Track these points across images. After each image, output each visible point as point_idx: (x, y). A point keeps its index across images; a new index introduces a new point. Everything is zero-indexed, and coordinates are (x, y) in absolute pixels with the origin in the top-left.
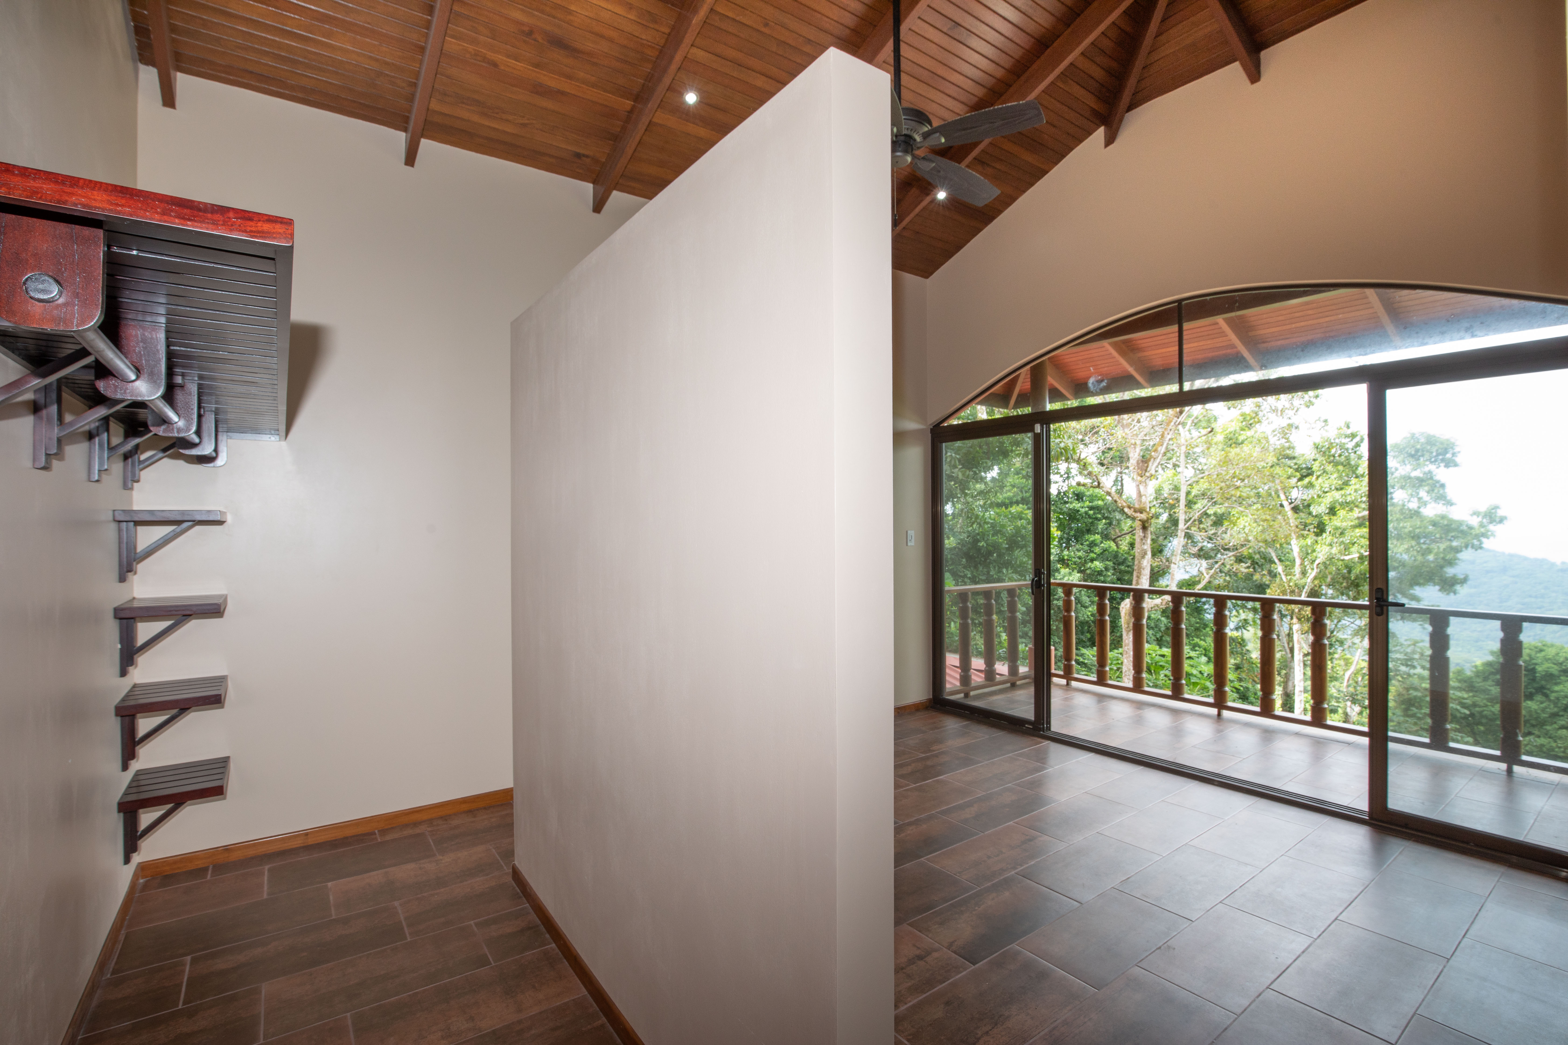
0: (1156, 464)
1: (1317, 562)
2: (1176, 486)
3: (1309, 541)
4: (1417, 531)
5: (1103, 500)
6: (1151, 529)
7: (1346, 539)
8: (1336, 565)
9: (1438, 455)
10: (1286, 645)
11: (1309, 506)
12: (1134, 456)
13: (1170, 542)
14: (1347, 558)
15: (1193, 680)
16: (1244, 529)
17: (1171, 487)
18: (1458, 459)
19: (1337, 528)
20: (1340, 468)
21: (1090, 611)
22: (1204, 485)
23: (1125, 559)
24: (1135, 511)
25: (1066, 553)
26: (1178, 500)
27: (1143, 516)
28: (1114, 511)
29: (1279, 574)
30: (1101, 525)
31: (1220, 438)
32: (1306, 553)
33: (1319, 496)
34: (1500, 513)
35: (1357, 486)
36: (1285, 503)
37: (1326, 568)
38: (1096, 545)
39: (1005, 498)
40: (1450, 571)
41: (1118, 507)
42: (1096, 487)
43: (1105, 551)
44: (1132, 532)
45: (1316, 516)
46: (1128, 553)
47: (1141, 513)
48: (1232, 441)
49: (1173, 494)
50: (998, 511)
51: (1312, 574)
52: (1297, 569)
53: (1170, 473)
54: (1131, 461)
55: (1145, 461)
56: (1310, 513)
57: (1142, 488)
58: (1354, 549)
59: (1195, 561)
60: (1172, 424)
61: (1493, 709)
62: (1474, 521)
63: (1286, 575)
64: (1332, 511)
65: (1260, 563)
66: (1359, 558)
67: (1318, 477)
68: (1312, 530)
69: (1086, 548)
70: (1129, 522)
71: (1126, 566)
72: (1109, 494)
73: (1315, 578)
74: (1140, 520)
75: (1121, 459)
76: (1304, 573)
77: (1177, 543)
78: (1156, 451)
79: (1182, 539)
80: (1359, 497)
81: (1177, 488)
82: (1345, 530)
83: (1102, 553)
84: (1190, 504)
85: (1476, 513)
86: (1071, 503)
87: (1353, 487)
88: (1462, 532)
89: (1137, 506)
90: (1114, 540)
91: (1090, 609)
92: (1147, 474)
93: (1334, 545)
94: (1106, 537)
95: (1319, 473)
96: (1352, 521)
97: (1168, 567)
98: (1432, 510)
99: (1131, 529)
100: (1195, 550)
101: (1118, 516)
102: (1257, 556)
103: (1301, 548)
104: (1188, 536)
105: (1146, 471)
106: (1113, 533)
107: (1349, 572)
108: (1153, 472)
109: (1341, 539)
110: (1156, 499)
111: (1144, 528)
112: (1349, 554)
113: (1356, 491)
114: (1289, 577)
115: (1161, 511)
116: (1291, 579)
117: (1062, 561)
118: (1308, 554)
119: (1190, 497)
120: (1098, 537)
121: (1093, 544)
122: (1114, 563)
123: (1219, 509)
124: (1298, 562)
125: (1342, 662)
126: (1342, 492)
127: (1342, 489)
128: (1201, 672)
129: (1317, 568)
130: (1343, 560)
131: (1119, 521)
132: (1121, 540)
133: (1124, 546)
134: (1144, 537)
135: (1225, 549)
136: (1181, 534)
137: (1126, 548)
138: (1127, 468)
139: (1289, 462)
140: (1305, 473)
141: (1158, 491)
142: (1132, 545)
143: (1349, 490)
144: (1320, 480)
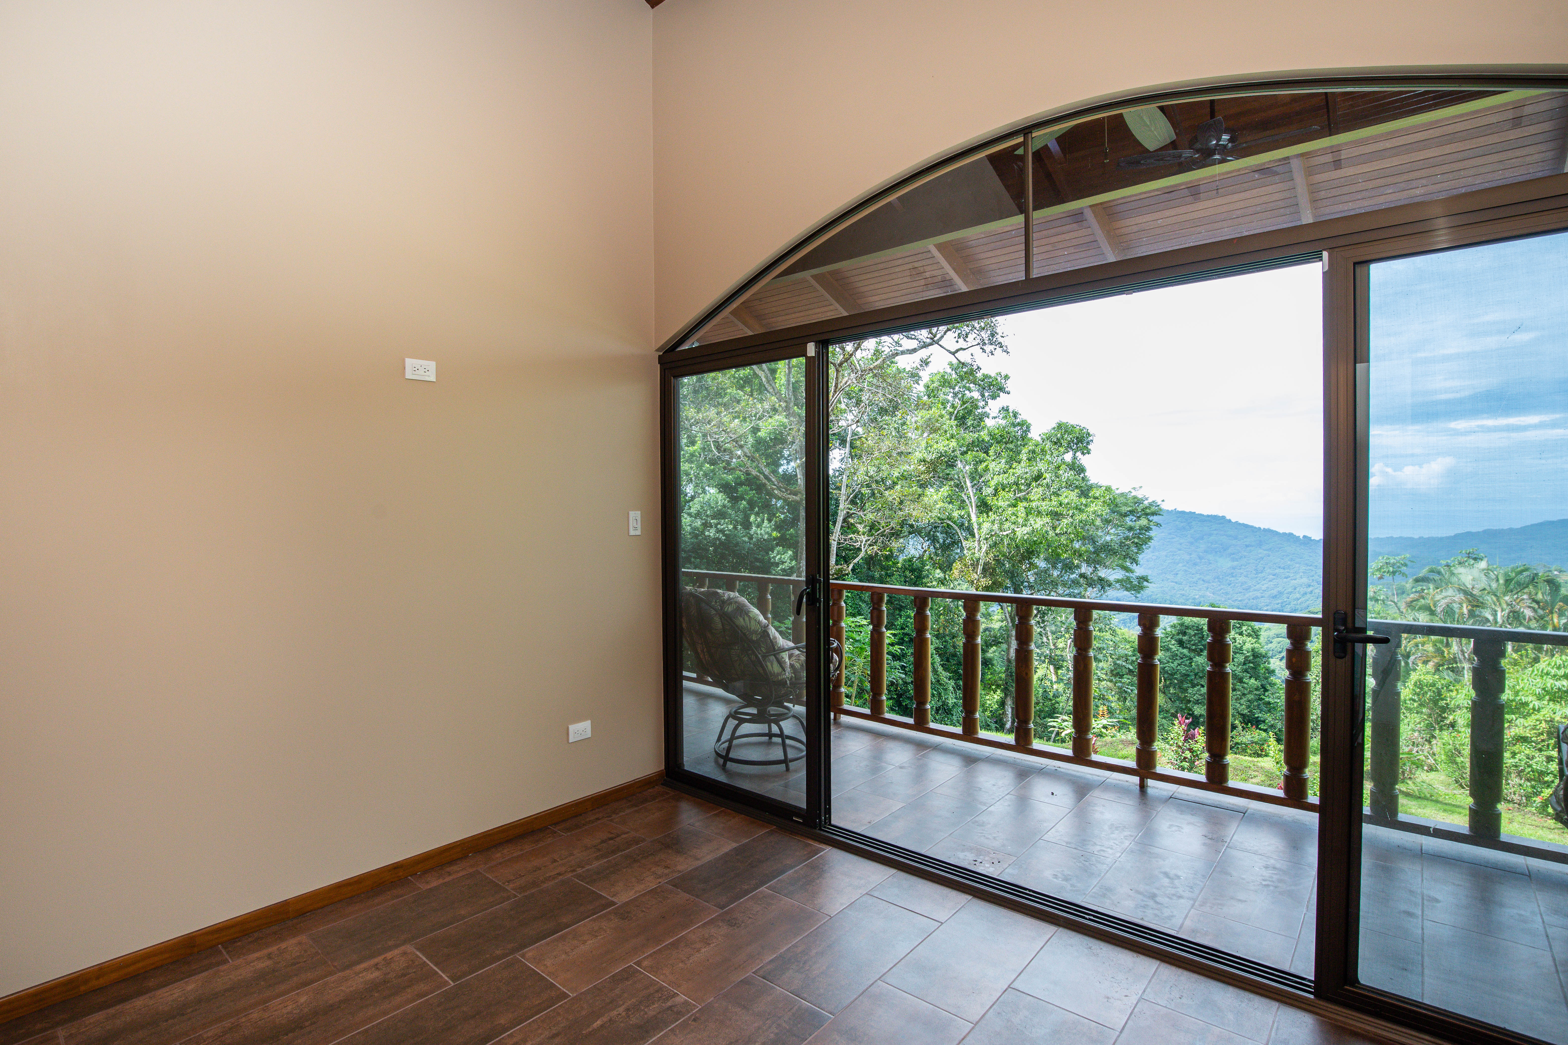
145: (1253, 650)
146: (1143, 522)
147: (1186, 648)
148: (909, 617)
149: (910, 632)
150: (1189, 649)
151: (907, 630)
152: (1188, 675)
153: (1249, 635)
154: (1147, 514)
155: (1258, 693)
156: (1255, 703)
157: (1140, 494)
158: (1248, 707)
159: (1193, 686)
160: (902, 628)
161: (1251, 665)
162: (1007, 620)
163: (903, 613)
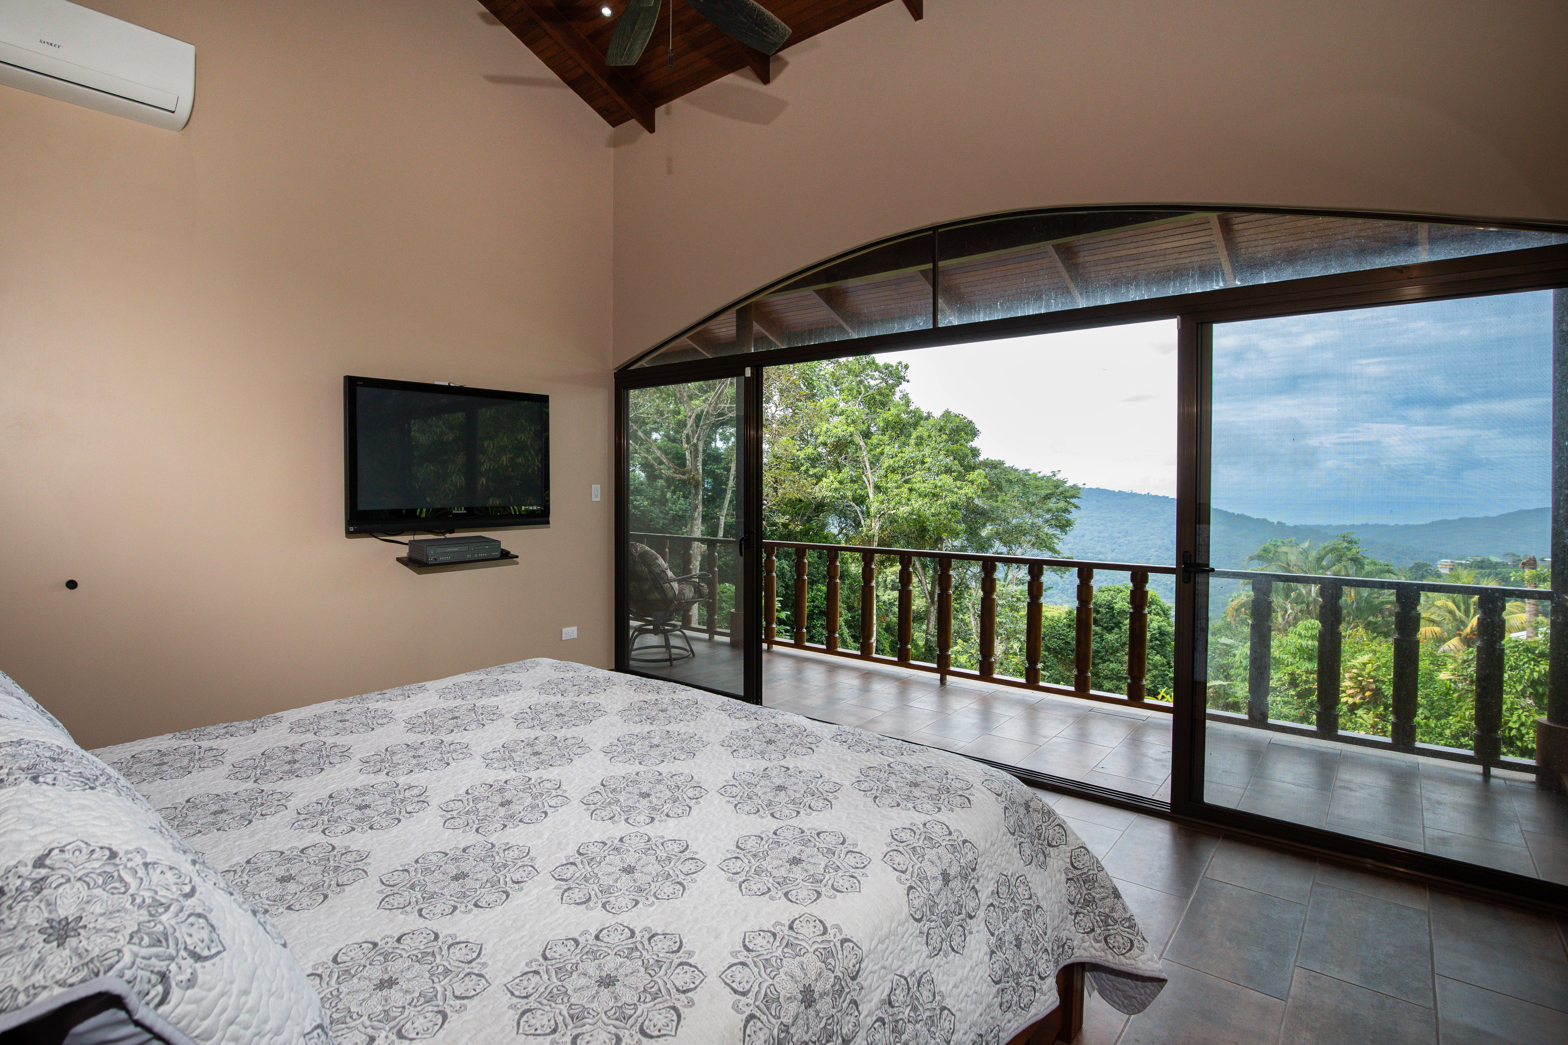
145: (1159, 628)
146: (1062, 504)
147: (1099, 625)
148: (819, 590)
149: (819, 605)
150: (1102, 626)
151: (817, 603)
152: (1099, 652)
153: (1158, 614)
154: (1065, 497)
155: (1163, 669)
156: (1160, 679)
157: (1059, 477)
158: (1153, 682)
159: (1104, 662)
160: (813, 601)
161: (1157, 642)
162: (926, 597)
163: (815, 587)
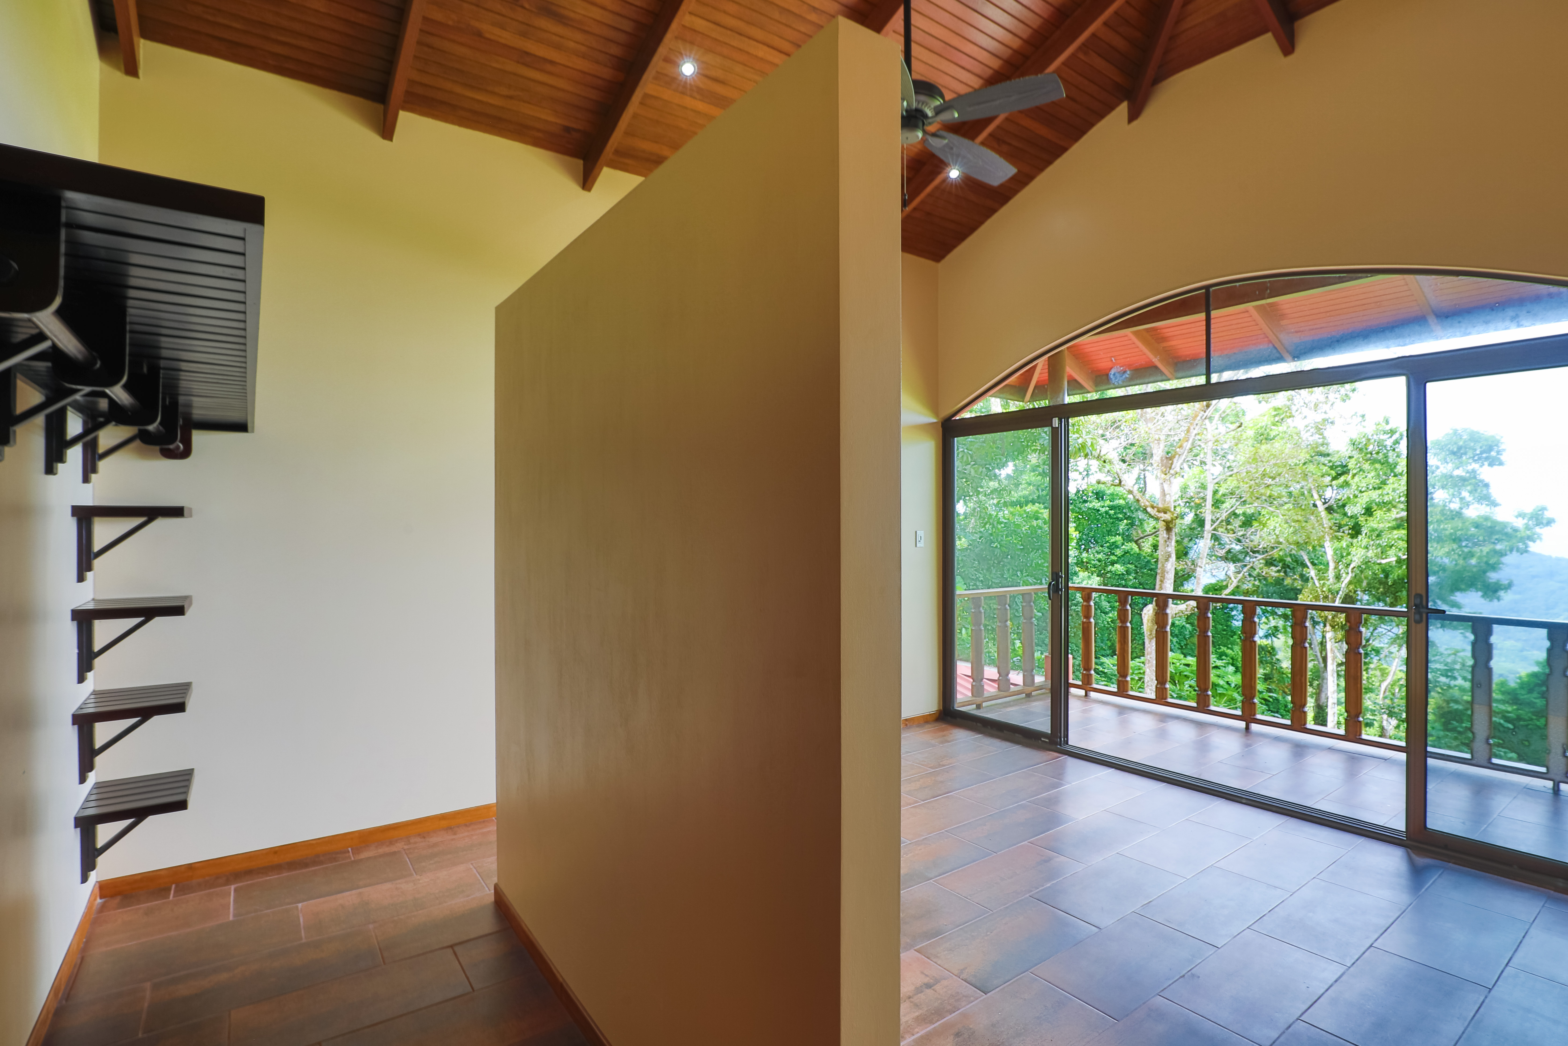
0: (1181, 461)
1: (1352, 566)
2: (1202, 484)
3: (1344, 544)
4: (1459, 533)
5: (1124, 499)
6: (1176, 530)
7: (1383, 542)
8: (1372, 569)
9: (1482, 453)
10: (1319, 654)
11: (1344, 506)
12: (1158, 452)
13: (1195, 544)
14: (1384, 561)
15: (1220, 691)
16: (1274, 530)
17: (1198, 485)
18: (1503, 458)
19: (1373, 530)
20: (1378, 466)
21: (1110, 618)
22: (1232, 483)
23: (1149, 562)
24: (1159, 511)
25: (1085, 555)
26: (1204, 499)
27: (1168, 517)
28: (1137, 510)
29: (1312, 578)
30: (1123, 526)
31: (1250, 433)
32: (1341, 556)
33: (1356, 496)
34: (1548, 514)
35: (1396, 486)
36: (1319, 503)
37: (1362, 572)
38: (1117, 547)
39: (1020, 497)
40: (1493, 576)
41: (1140, 507)
42: (1118, 485)
43: (1127, 553)
44: (1155, 533)
45: (1352, 517)
46: (1152, 555)
47: (1165, 513)
48: (1263, 437)
49: (1200, 492)
50: (1012, 510)
51: (1346, 579)
52: (1331, 574)
53: (1196, 470)
54: (1155, 457)
55: (1169, 458)
56: (1345, 514)
57: (1166, 486)
58: (1392, 552)
59: (1222, 564)
60: (1199, 418)
61: (1538, 723)
62: (1520, 523)
63: (1319, 580)
64: (1369, 512)
65: (1292, 566)
66: (1397, 561)
67: (1354, 475)
68: (1347, 532)
69: (1106, 550)
70: (1152, 523)
71: (1149, 570)
72: (1130, 492)
73: (1350, 583)
74: (1164, 521)
75: (1145, 456)
76: (1338, 577)
77: (1203, 545)
78: (1181, 447)
79: (1209, 541)
80: (1397, 497)
81: (1203, 487)
82: (1382, 532)
83: (1123, 556)
84: (1217, 504)
85: (1521, 515)
86: (1091, 502)
87: (1391, 486)
88: (1506, 534)
89: (1160, 506)
90: (1136, 542)
91: (1110, 615)
92: (1172, 472)
93: (1370, 548)
94: (1128, 538)
95: (1355, 472)
96: (1389, 523)
97: (1194, 571)
98: (1474, 512)
99: (1154, 530)
100: (1222, 553)
101: (1141, 515)
102: (1289, 559)
103: (1335, 550)
104: (1215, 538)
105: (1170, 468)
106: (1135, 535)
107: (1387, 576)
108: (1178, 469)
109: (1378, 542)
110: (1182, 497)
111: (1169, 529)
112: (1386, 558)
113: (1394, 490)
114: (1322, 582)
115: (1187, 510)
116: (1324, 584)
117: (1080, 563)
118: (1342, 557)
119: (1218, 496)
120: (1118, 538)
121: (1114, 546)
122: (1136, 566)
123: (1250, 509)
124: (1332, 565)
125: (1378, 673)
126: (1380, 492)
127: (1379, 488)
128: (1228, 683)
129: (1352, 572)
130: (1380, 564)
131: (1141, 521)
132: (1144, 542)
133: (1147, 547)
134: (1168, 538)
135: (1254, 552)
136: (1207, 535)
137: (1150, 551)
138: (1152, 464)
139: (1323, 459)
140: (1341, 470)
141: (1184, 489)
142: (1155, 547)
143: (1388, 489)
144: (1357, 479)
